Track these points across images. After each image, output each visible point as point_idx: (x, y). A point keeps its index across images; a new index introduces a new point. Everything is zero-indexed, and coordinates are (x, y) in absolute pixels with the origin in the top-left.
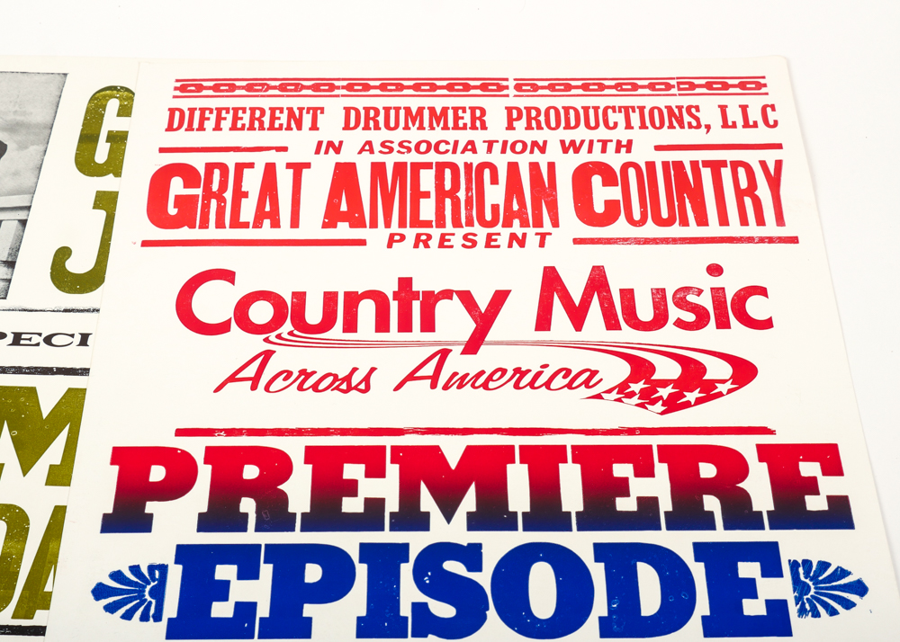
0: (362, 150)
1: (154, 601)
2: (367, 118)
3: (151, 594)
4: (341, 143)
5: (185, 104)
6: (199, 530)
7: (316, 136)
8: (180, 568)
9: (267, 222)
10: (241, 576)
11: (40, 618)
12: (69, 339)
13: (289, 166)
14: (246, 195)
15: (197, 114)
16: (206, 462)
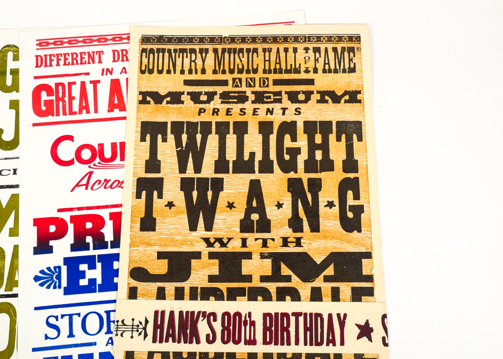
0: (122, 72)
1: (57, 281)
2: (123, 56)
3: (56, 278)
4: (112, 69)
5: (42, 53)
6: (72, 251)
7: (101, 66)
8: (66, 267)
9: (84, 111)
10: (89, 269)
11: (15, 291)
12: (9, 172)
13: (91, 82)
14: (74, 98)
15: (48, 57)
16: (71, 223)
